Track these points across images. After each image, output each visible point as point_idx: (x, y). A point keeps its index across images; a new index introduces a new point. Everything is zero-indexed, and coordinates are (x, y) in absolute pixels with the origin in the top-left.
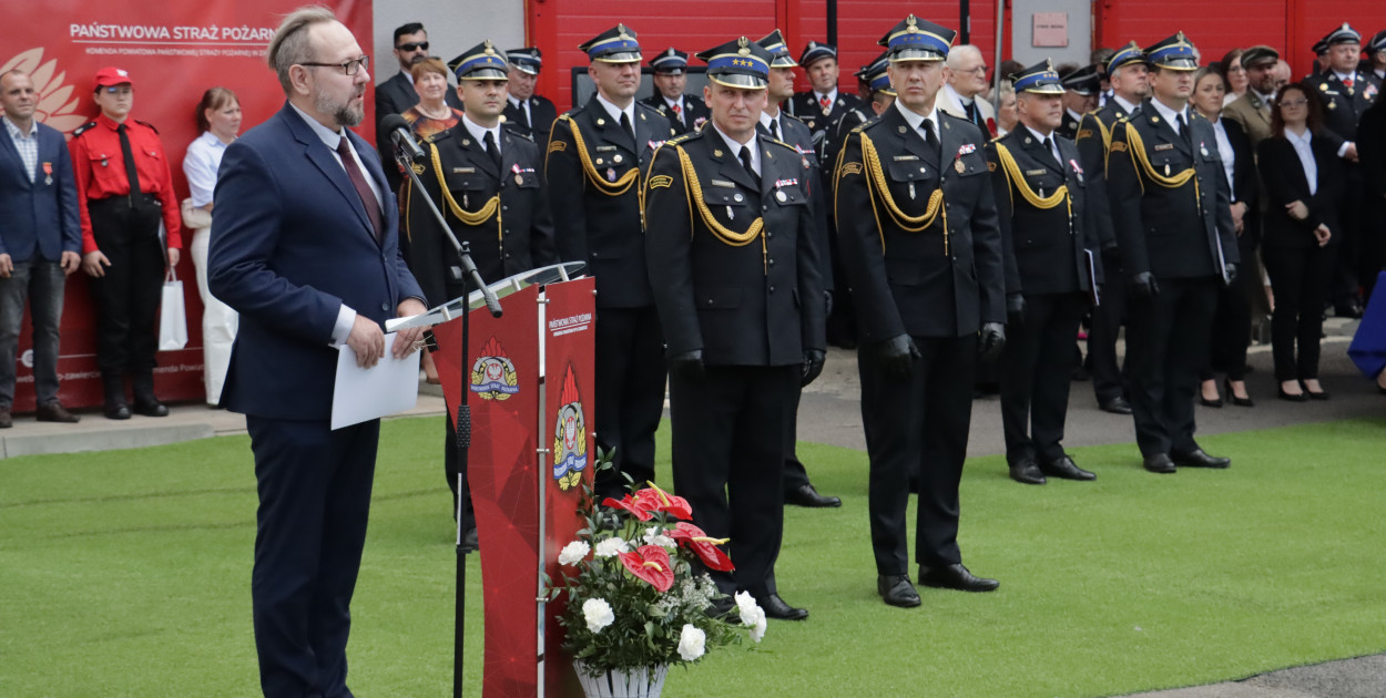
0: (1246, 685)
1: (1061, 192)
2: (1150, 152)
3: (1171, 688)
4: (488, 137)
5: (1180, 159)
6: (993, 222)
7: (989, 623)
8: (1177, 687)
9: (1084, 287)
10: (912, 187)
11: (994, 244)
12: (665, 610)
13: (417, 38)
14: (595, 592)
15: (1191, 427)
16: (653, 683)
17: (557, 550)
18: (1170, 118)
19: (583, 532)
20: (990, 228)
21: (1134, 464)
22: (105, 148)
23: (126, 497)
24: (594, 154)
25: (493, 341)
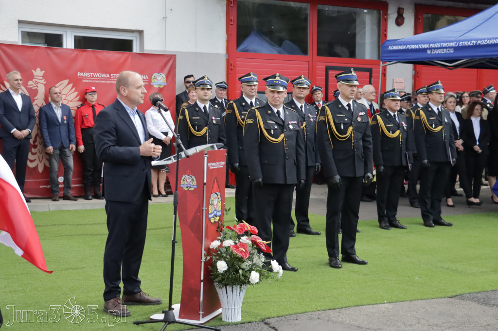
0: (453, 299)
1: (398, 132)
2: (428, 120)
3: (426, 299)
4: (205, 107)
5: (438, 123)
6: (370, 139)
7: (365, 275)
8: (428, 299)
9: (404, 164)
10: (342, 125)
11: (371, 147)
12: (246, 266)
13: (191, 79)
14: (222, 259)
15: (440, 212)
16: (241, 291)
17: (209, 243)
18: (435, 109)
19: (219, 238)
20: (369, 141)
21: (420, 224)
22: (88, 112)
23: (84, 224)
24: (241, 114)
25: (188, 170)
